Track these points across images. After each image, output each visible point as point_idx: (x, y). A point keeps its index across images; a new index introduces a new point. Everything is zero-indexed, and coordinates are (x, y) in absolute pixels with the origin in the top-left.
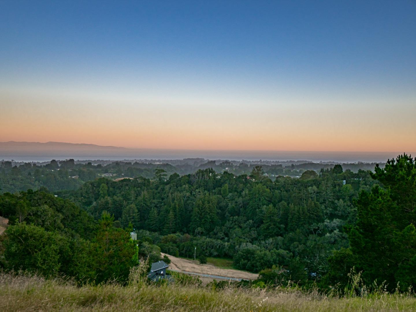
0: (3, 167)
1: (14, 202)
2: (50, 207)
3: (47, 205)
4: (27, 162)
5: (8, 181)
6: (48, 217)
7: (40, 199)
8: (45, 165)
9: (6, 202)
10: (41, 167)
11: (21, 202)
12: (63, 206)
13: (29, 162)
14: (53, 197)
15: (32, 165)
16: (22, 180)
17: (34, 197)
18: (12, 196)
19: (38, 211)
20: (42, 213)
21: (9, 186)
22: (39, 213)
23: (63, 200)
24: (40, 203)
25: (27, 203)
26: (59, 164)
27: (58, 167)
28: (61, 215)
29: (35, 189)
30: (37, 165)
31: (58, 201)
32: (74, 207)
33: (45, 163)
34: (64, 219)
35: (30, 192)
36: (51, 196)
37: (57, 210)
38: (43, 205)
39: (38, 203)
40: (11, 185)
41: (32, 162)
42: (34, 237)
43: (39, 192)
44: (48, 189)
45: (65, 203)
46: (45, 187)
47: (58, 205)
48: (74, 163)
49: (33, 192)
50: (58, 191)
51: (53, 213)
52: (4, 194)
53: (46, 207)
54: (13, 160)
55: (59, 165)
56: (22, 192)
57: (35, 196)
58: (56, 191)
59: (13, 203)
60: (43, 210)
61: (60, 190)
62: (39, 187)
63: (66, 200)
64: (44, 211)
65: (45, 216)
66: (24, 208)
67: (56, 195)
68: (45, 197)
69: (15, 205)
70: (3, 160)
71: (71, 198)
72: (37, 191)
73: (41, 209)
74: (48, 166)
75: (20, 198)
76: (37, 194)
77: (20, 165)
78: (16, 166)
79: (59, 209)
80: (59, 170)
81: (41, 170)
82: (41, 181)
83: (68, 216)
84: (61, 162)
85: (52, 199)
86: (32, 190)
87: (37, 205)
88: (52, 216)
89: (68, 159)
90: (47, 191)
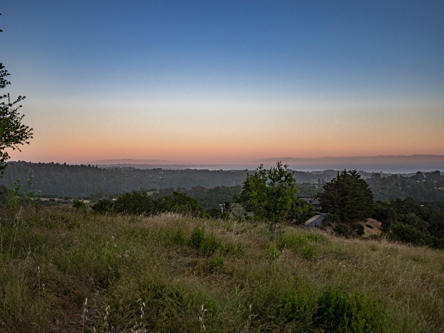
0: (374, 178)
1: (386, 209)
2: (417, 215)
3: (414, 213)
4: (394, 173)
5: (378, 190)
6: (415, 224)
7: (407, 208)
8: (411, 176)
9: (379, 208)
10: (407, 178)
11: (391, 209)
12: (429, 216)
13: (396, 174)
14: (419, 206)
15: (399, 177)
16: (390, 190)
17: (401, 205)
18: (384, 204)
19: (406, 218)
20: (409, 220)
21: (379, 194)
22: (407, 220)
23: (429, 210)
24: (407, 211)
25: (396, 210)
26: (424, 175)
27: (424, 179)
28: (427, 224)
29: (403, 199)
30: (403, 176)
31: (424, 211)
32: (440, 217)
33: (410, 174)
34: (430, 227)
35: (398, 201)
36: (418, 205)
37: (424, 219)
38: (411, 213)
39: (405, 211)
40: (381, 194)
41: (398, 173)
42: (408, 232)
43: (406, 202)
44: (414, 199)
45: (431, 213)
46: (411, 197)
47: (424, 214)
48: (440, 175)
49: (401, 201)
50: (424, 201)
51: (420, 221)
52: (377, 201)
53: (413, 215)
54: (381, 172)
55: (425, 177)
56: (392, 201)
57: (403, 204)
58: (422, 201)
59: (384, 209)
60: (410, 217)
61: (426, 201)
62: (406, 197)
63: (432, 210)
64: (412, 218)
65: (412, 223)
66: (394, 214)
67: (422, 204)
68: (412, 206)
69: (386, 211)
70: (373, 172)
71: (437, 209)
72: (404, 201)
73: (409, 216)
74: (414, 177)
75: (390, 206)
76: (405, 203)
77: (388, 177)
78: (384, 177)
79: (425, 218)
80: (424, 181)
81: (407, 181)
82: (407, 192)
83: (435, 225)
84: (426, 174)
85: (419, 209)
86: (400, 200)
87: (405, 212)
88: (419, 223)
89: (434, 171)
90: (413, 201)
